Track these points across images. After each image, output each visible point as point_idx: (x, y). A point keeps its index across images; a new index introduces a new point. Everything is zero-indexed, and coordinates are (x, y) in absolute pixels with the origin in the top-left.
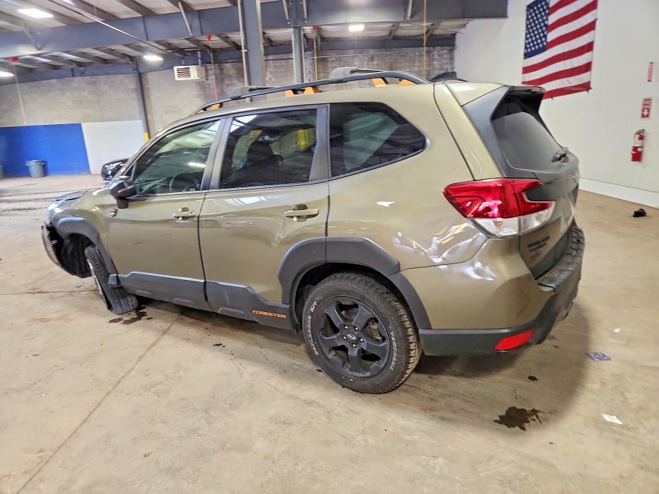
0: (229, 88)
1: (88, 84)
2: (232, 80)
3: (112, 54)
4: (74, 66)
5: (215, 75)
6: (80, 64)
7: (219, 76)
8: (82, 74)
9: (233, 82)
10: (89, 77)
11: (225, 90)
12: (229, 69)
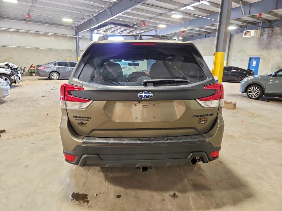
0: (274, 40)
1: (210, 40)
2: (278, 36)
3: (209, 30)
4: (206, 34)
5: (268, 33)
6: (209, 33)
7: (270, 34)
8: (209, 36)
9: (278, 37)
10: (210, 38)
11: (272, 41)
12: (277, 30)
